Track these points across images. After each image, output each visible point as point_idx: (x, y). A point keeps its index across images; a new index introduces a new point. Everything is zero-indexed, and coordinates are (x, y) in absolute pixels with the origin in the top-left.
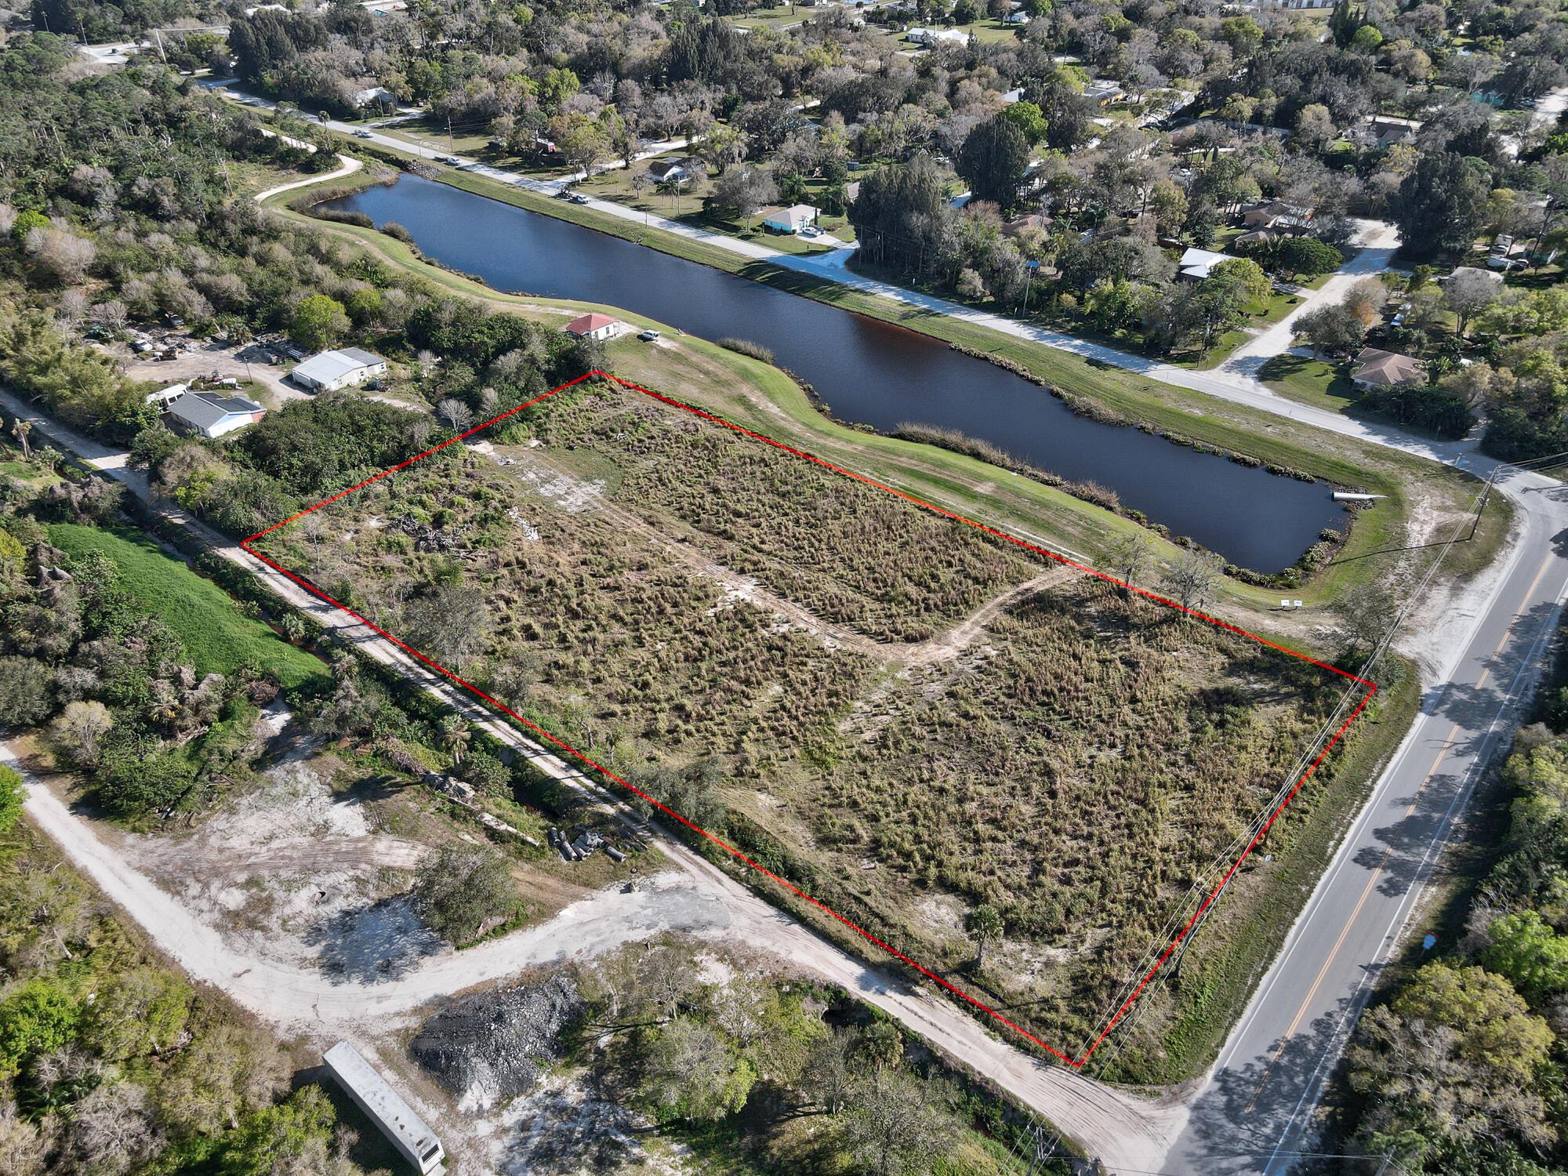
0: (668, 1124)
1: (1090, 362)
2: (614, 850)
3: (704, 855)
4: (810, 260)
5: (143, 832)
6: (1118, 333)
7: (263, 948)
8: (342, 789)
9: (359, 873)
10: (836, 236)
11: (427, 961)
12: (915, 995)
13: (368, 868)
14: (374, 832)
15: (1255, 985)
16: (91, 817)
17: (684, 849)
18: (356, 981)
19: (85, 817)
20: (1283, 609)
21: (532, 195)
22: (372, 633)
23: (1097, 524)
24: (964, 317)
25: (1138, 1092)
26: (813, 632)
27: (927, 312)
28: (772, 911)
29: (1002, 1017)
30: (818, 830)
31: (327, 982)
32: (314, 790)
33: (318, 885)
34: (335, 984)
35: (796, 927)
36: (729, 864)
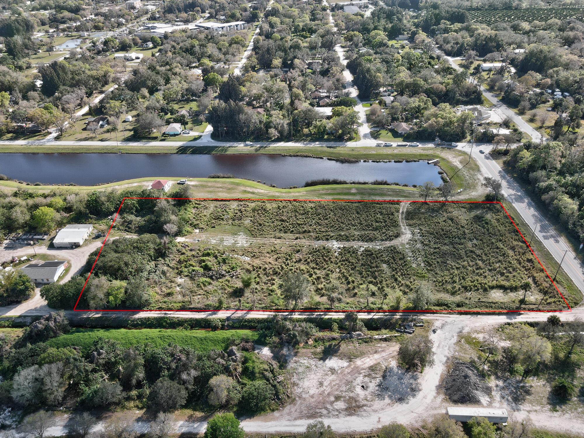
0: (524, 375)
1: (328, 147)
2: (419, 324)
3: (436, 313)
4: (198, 141)
5: (277, 409)
6: (326, 137)
7: (373, 410)
8: (321, 356)
9: (364, 374)
10: (195, 131)
11: (419, 381)
12: (522, 314)
13: (364, 371)
14: (351, 361)
15: (566, 273)
16: (250, 418)
17: (429, 315)
18: (412, 398)
19: (248, 419)
20: (459, 193)
21: (43, 146)
22: (245, 312)
23: (394, 189)
24: (275, 145)
25: (580, 306)
26: (371, 246)
27: (261, 147)
28: (469, 316)
29: (541, 307)
30: (448, 292)
31: (404, 405)
32: (312, 362)
33: (358, 385)
34: (408, 403)
35: (479, 316)
36: (444, 312)
